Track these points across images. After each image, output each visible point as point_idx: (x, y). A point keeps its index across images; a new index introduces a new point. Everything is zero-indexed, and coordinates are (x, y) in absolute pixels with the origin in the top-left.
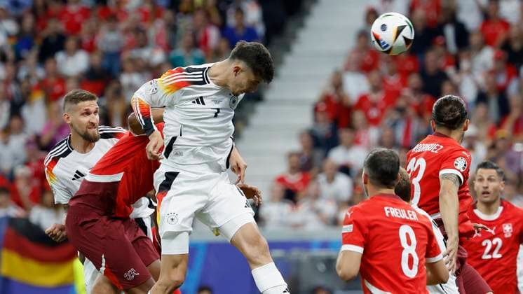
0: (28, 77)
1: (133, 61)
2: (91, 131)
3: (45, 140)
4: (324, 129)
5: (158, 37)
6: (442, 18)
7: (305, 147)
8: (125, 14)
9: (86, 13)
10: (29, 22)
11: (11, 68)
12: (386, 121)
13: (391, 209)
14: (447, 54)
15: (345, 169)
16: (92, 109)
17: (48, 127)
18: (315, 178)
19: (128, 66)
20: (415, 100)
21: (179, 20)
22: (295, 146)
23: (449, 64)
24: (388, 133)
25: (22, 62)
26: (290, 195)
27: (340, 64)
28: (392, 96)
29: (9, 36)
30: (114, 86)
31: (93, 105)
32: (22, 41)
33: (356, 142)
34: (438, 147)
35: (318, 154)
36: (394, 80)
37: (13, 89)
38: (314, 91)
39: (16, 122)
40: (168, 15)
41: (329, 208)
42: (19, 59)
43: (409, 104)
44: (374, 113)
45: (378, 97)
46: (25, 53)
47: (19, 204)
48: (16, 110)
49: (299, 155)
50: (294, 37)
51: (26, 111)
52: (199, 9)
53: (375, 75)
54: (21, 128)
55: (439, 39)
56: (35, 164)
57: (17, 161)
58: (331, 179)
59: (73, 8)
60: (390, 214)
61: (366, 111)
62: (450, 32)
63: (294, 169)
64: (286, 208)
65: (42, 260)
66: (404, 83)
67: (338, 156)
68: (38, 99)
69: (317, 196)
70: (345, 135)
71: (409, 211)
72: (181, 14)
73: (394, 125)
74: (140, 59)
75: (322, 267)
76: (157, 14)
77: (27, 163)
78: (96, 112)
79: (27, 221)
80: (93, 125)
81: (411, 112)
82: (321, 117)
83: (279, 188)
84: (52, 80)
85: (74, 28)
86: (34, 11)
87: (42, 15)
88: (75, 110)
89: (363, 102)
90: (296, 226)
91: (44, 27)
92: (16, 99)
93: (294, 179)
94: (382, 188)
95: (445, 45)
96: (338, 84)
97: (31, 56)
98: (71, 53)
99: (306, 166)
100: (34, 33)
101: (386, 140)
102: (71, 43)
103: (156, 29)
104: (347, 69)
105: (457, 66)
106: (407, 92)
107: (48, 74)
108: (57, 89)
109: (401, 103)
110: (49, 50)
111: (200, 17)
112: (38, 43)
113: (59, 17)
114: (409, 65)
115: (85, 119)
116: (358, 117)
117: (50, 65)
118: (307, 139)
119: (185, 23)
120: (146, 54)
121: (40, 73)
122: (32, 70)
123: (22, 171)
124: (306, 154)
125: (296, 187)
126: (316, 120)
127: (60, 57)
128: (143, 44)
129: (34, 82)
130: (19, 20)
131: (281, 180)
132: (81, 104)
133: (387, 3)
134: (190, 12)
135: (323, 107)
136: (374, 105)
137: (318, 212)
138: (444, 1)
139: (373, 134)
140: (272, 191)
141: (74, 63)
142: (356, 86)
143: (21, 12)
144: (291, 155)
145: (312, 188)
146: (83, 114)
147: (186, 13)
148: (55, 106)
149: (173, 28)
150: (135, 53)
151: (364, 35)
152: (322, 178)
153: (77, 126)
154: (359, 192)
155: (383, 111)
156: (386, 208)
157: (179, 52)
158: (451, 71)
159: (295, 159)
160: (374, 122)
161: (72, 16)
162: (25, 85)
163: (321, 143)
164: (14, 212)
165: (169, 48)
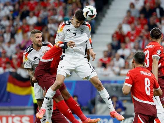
0: (17, 25)
1: (52, 20)
2: (40, 43)
3: (22, 46)
4: (115, 43)
5: (60, 12)
6: (155, 6)
7: (109, 49)
8: (49, 4)
9: (36, 3)
10: (17, 6)
11: (11, 22)
12: (136, 41)
13: (143, 72)
14: (157, 18)
15: (123, 57)
16: (40, 36)
17: (23, 42)
18: (112, 60)
19: (50, 21)
20: (146, 33)
21: (67, 6)
22: (106, 48)
23: (157, 21)
24: (137, 44)
25: (15, 20)
26: (104, 65)
27: (121, 21)
28: (138, 32)
29: (11, 11)
30: (46, 28)
31: (40, 35)
32: (15, 13)
33: (126, 47)
34: (152, 46)
35: (114, 51)
36: (139, 27)
37: (12, 29)
38: (112, 30)
39: (12, 40)
40: (64, 4)
41: (117, 70)
42: (14, 19)
43: (144, 35)
44: (132, 38)
45: (134, 32)
46: (16, 17)
47: (14, 67)
48: (13, 36)
49: (107, 52)
50: (106, 12)
51: (16, 36)
52: (74, 2)
53: (133, 25)
54: (14, 42)
55: (154, 13)
56: (19, 54)
57: (13, 53)
58: (118, 60)
59: (32, 2)
60: (142, 73)
61: (130, 37)
62: (158, 11)
63: (106, 56)
64: (103, 69)
65: (21, 86)
66: (142, 28)
67: (120, 52)
68: (20, 32)
69: (113, 65)
70: (123, 45)
71: (148, 73)
72: (68, 4)
73: (139, 42)
74: (54, 19)
75: (114, 89)
76: (60, 4)
77: (16, 54)
78: (41, 37)
79: (16, 73)
80: (40, 41)
81: (145, 37)
82: (114, 39)
83: (100, 63)
84: (25, 26)
85: (32, 8)
86: (19, 3)
87: (21, 4)
88: (34, 36)
89: (129, 34)
90: (106, 75)
91: (22, 8)
92: (13, 33)
93: (105, 59)
94: (139, 64)
95: (156, 15)
96: (120, 28)
97: (18, 18)
98: (31, 17)
99: (109, 55)
100: (19, 10)
101: (136, 47)
102: (31, 13)
103: (60, 9)
104: (123, 23)
105: (160, 22)
106: (143, 31)
107: (23, 24)
108: (27, 29)
109: (141, 34)
110: (24, 16)
111: (74, 5)
112: (20, 13)
113: (28, 5)
114: (144, 22)
115: (37, 39)
116: (127, 39)
117: (24, 21)
118: (110, 46)
119: (70, 7)
120: (56, 17)
121: (21, 24)
122: (18, 23)
123: (14, 56)
124: (110, 51)
125: (106, 62)
126: (113, 40)
127: (28, 18)
128: (55, 14)
129: (19, 27)
130: (14, 6)
131: (101, 60)
132: (36, 34)
133: (137, 1)
134: (71, 3)
135: (115, 36)
136: (132, 35)
137: (113, 71)
138: (156, 0)
139: (132, 45)
140: (98, 63)
141: (32, 20)
142: (126, 29)
143: (14, 3)
144: (104, 52)
145: (111, 63)
146: (36, 38)
147: (70, 4)
148: (26, 35)
149: (65, 9)
150: (52, 17)
151: (129, 12)
152: (115, 59)
153: (35, 42)
154: (127, 64)
155: (135, 37)
156: (141, 72)
157: (67, 17)
158: (158, 24)
159: (106, 53)
160: (133, 41)
161: (32, 4)
162: (16, 27)
163: (115, 47)
164: (12, 70)
165: (64, 15)
